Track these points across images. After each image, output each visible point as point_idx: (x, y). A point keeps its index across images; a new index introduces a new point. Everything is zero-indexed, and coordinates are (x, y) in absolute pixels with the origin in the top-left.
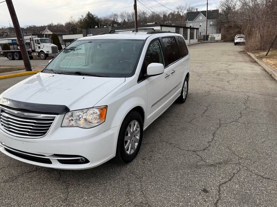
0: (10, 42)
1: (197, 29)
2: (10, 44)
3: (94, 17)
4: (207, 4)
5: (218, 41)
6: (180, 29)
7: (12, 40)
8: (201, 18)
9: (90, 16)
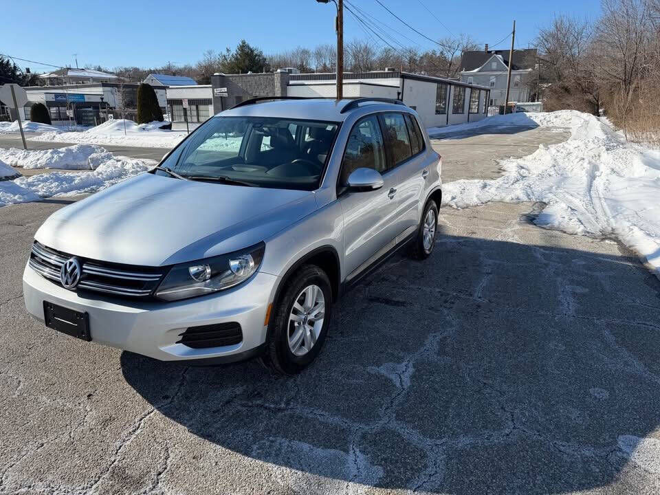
0: (51, 98)
1: (487, 90)
2: (50, 104)
3: (255, 52)
4: (514, 33)
6: (449, 86)
7: (57, 95)
8: (495, 64)
9: (247, 50)
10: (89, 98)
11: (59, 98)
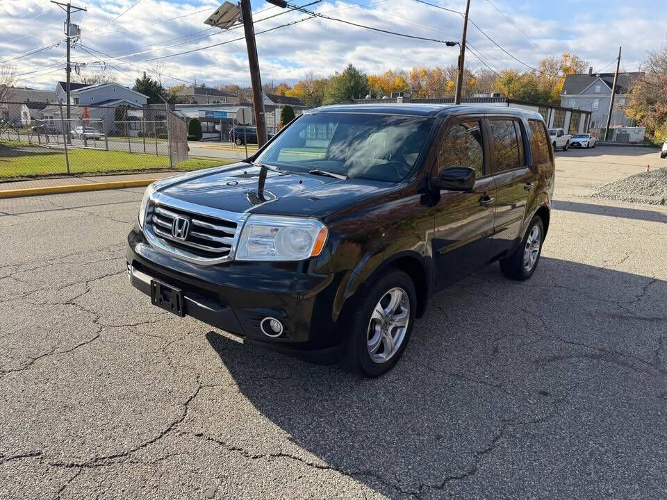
0: (203, 115)
1: (588, 113)
2: (202, 119)
4: (619, 58)
5: (636, 143)
7: (207, 112)
8: (598, 88)
9: (353, 73)
10: (230, 116)
11: (209, 115)
